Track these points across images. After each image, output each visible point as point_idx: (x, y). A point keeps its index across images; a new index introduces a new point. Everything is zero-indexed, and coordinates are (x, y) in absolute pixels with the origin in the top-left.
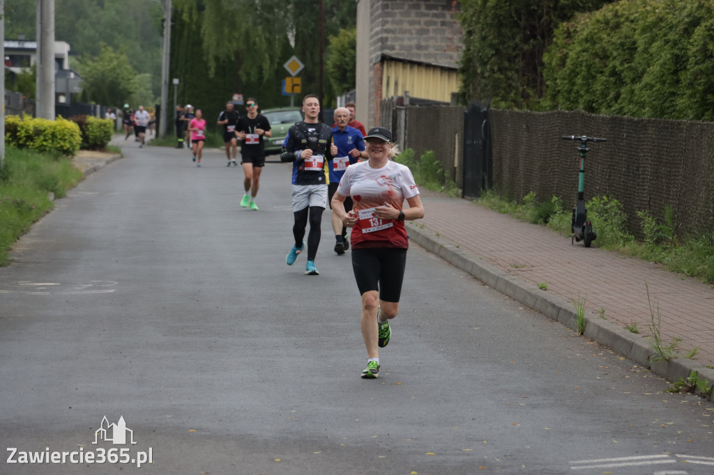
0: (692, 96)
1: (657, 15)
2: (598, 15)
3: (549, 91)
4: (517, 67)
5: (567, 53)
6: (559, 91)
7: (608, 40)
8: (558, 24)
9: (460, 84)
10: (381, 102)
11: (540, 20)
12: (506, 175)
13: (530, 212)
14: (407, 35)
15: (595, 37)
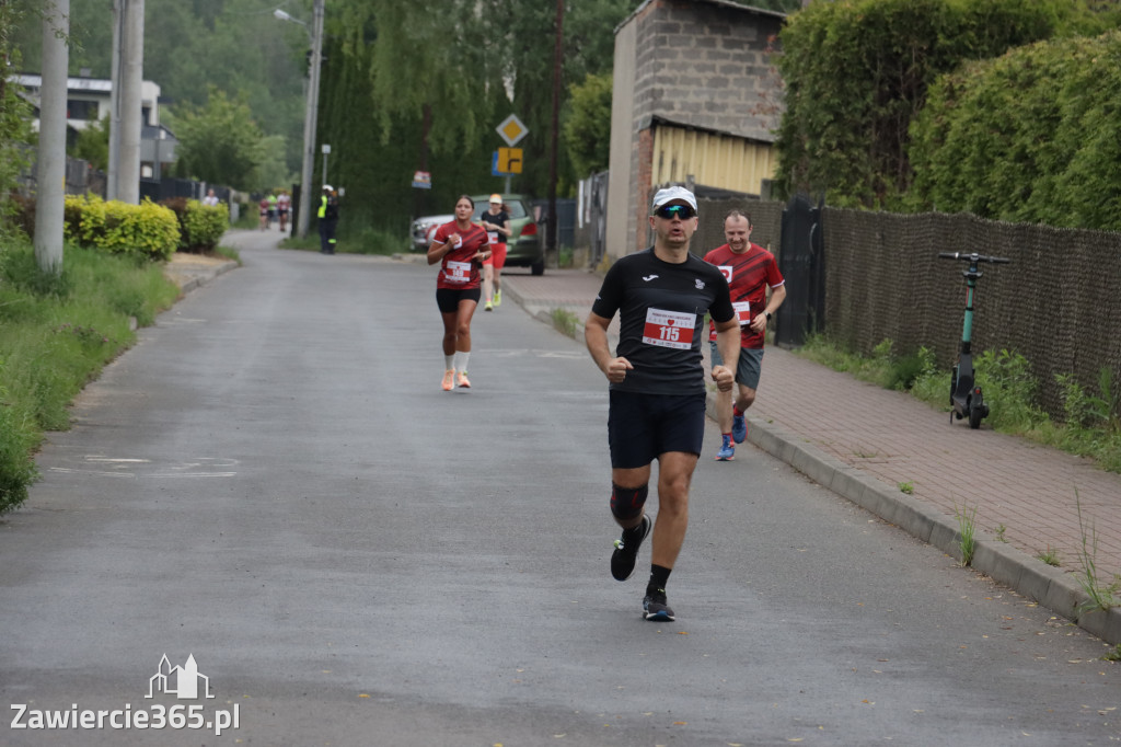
1: (1094, 66)
2: (1000, 64)
3: (918, 182)
4: (867, 143)
5: (949, 123)
6: (933, 182)
7: (1016, 104)
8: (934, 76)
9: (777, 166)
10: (649, 190)
11: (905, 69)
12: (846, 313)
13: (884, 370)
14: (694, 87)
15: (994, 98)
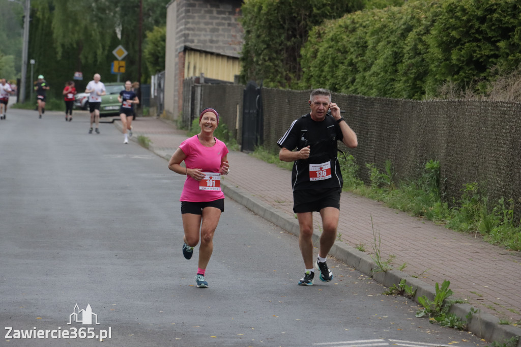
0: (406, 81)
1: (382, 23)
2: (341, 21)
3: (305, 76)
4: (282, 58)
5: (318, 49)
6: (312, 76)
7: (347, 40)
8: (312, 27)
9: (241, 69)
10: (184, 80)
11: (299, 24)
12: (273, 136)
14: (203, 33)
15: (338, 37)
